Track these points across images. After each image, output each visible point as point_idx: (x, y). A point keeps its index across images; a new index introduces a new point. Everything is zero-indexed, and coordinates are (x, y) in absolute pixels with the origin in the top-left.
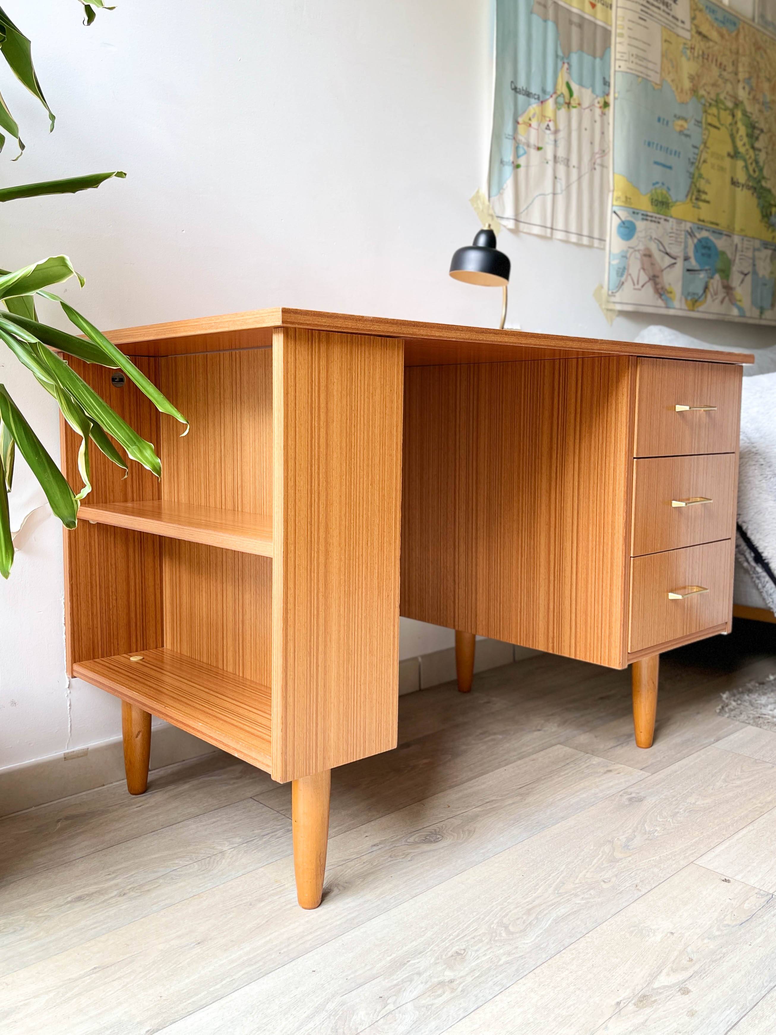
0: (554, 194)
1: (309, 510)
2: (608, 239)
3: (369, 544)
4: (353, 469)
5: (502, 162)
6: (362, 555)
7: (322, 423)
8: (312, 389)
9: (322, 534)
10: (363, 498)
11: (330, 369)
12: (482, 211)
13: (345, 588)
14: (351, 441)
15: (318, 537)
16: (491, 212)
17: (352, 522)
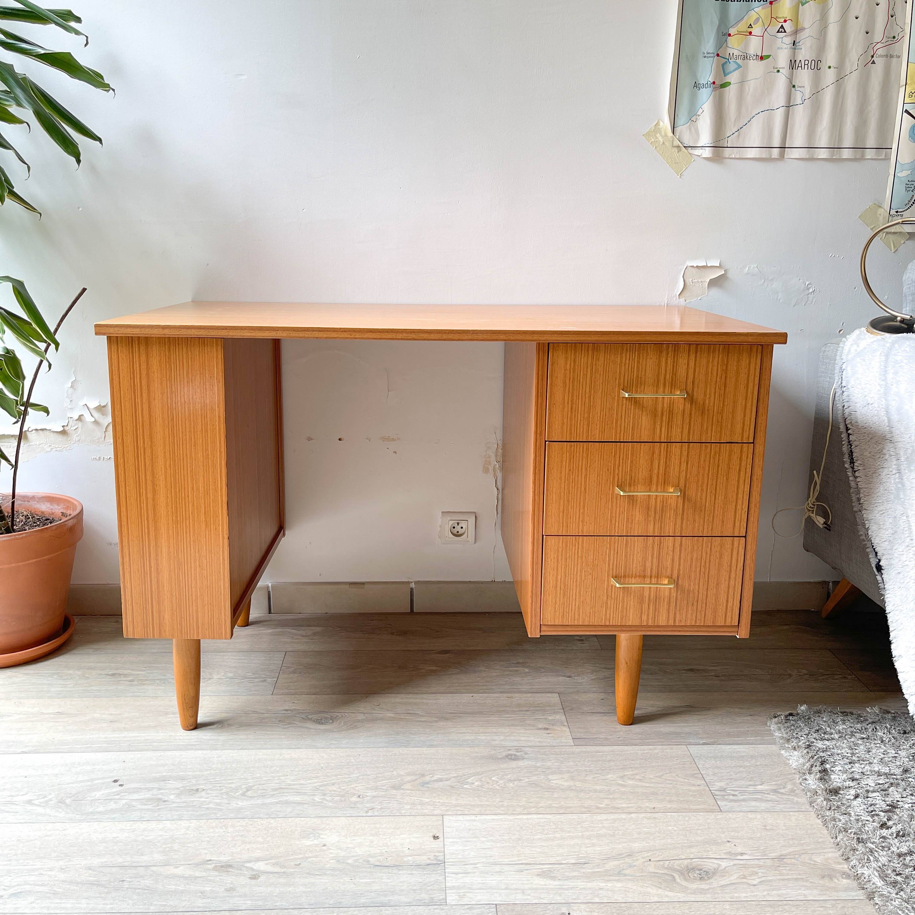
0: (789, 106)
1: (136, 460)
2: (895, 147)
3: (195, 489)
4: (175, 434)
5: (696, 85)
6: (188, 496)
7: (144, 401)
8: (134, 376)
9: (149, 478)
10: (186, 455)
11: (150, 363)
12: (663, 143)
13: (172, 518)
14: (173, 414)
15: (146, 480)
16: (677, 143)
17: (177, 471)
